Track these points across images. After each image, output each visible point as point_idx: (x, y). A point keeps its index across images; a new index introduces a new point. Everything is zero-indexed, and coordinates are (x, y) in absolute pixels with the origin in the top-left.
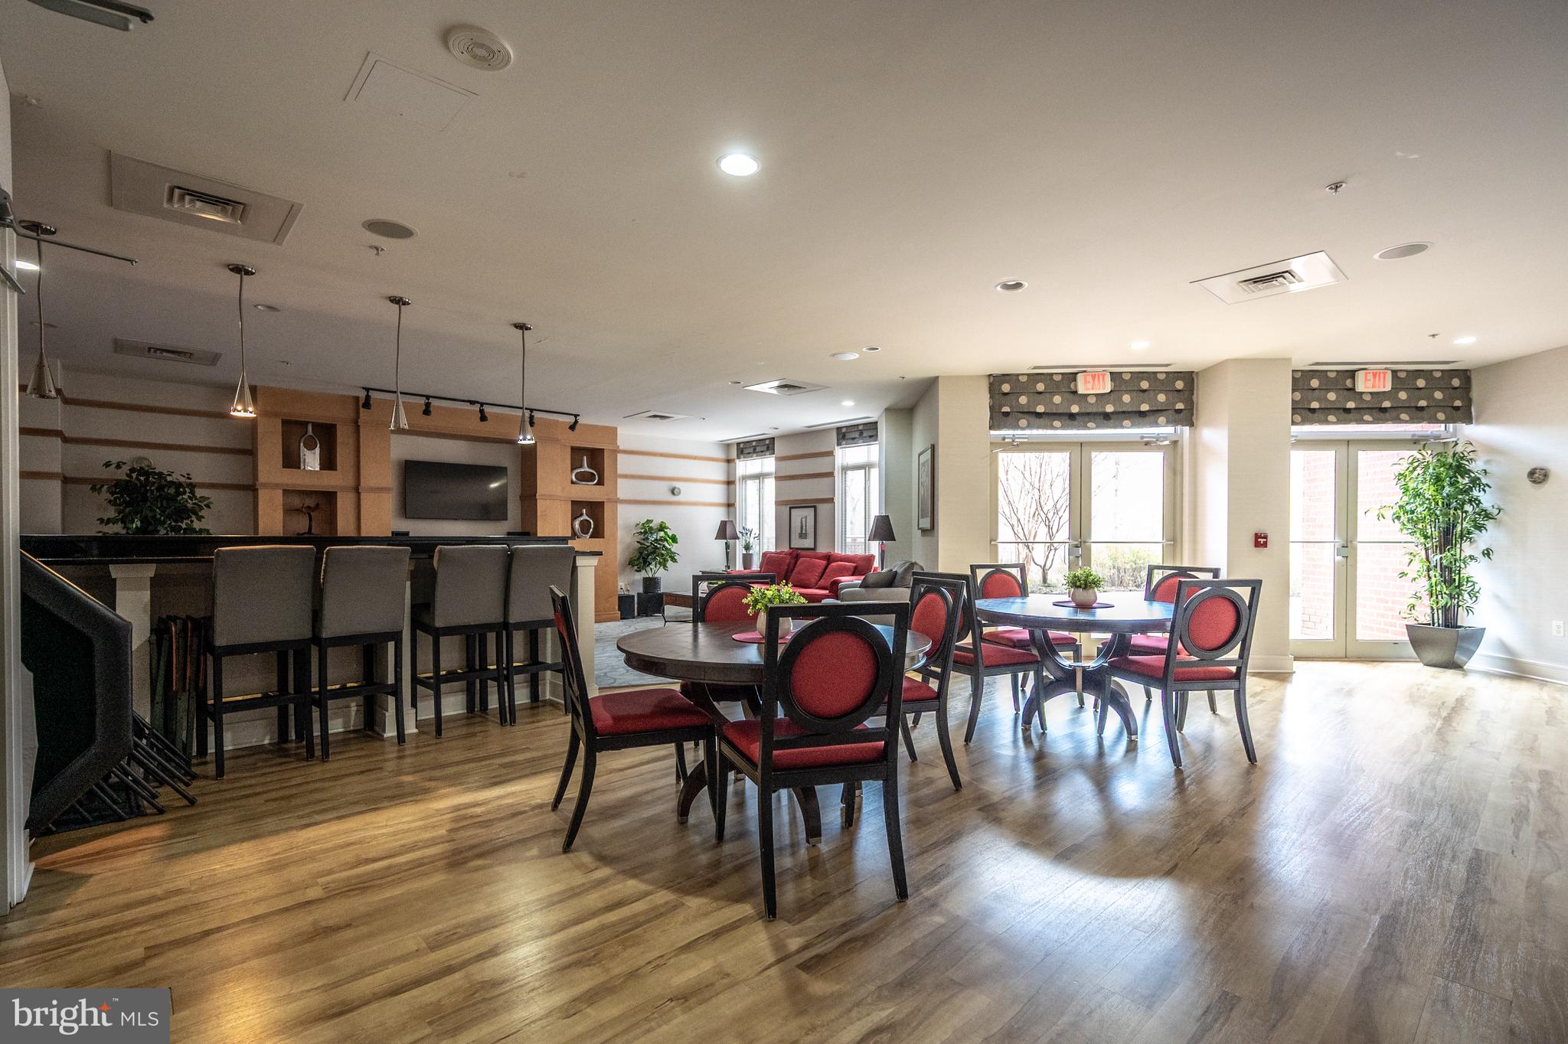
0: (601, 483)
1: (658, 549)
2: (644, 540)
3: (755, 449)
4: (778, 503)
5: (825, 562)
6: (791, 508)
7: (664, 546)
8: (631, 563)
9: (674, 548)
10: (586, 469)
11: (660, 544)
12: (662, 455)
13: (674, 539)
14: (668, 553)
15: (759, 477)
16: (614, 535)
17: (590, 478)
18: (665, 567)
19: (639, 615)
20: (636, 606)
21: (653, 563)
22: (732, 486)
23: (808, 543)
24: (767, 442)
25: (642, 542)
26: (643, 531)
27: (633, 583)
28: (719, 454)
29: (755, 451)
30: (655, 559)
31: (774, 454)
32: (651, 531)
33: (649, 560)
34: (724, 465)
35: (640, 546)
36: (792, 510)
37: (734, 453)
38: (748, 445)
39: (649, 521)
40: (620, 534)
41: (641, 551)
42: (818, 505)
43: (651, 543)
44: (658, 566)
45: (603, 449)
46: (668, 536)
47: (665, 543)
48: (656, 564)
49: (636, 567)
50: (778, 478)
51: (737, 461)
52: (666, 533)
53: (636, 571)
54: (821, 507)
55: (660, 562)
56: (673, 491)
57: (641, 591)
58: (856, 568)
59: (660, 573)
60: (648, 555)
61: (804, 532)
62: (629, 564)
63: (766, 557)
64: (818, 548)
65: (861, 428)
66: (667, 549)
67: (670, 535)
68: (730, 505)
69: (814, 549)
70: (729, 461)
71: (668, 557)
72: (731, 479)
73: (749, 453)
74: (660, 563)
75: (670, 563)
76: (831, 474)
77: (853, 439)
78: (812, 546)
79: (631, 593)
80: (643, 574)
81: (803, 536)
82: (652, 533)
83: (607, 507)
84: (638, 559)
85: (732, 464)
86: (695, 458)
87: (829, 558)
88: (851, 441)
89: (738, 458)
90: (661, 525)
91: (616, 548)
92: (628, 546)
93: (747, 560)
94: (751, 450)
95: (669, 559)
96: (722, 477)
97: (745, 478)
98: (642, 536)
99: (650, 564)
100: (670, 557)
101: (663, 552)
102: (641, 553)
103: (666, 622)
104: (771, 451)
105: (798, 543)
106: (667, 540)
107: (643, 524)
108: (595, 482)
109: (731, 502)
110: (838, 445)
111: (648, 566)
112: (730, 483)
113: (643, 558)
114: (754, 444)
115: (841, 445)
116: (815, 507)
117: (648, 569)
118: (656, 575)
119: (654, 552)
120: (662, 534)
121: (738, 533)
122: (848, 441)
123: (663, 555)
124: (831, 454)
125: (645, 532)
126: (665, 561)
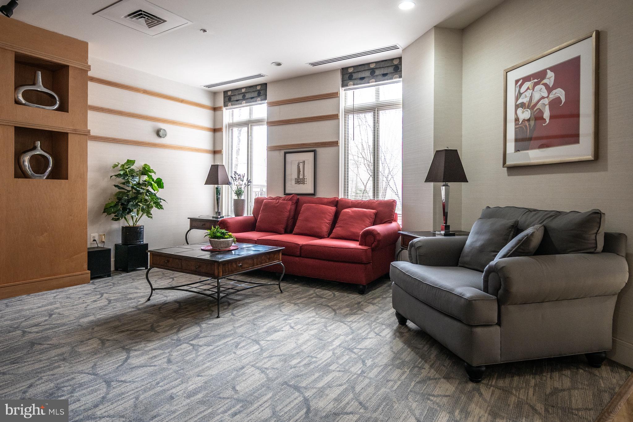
0: (63, 108)
1: (141, 194)
2: (124, 184)
3: (244, 96)
4: (272, 149)
5: (333, 209)
6: (285, 153)
7: (148, 191)
8: (107, 210)
9: (160, 193)
10: (40, 87)
11: (144, 189)
12: (145, 92)
13: (160, 183)
14: (153, 199)
15: (249, 124)
16: (83, 177)
17: (47, 100)
18: (149, 214)
19: (116, 269)
20: (113, 259)
21: (135, 210)
22: (218, 134)
23: (307, 188)
24: (258, 88)
25: (121, 186)
26: (122, 173)
27: (109, 234)
28: (206, 101)
29: (244, 98)
30: (137, 205)
31: (266, 99)
32: (132, 174)
33: (129, 206)
34: (209, 113)
35: (118, 190)
36: (287, 155)
37: (220, 101)
38: (236, 93)
39: (130, 162)
40: (91, 175)
41: (119, 197)
42: (320, 151)
43: (132, 187)
44: (141, 213)
45: (68, 66)
46: (153, 180)
47: (150, 188)
48: (138, 211)
49: (113, 215)
50: (271, 124)
51: (224, 109)
52: (150, 177)
53: (113, 219)
54: (321, 151)
55: (142, 208)
56: (158, 133)
57: (119, 241)
58: (376, 214)
59: (143, 221)
60: (129, 201)
61: (301, 177)
62: (104, 212)
63: (259, 202)
64: (317, 194)
65: (372, 66)
66: (151, 194)
67: (155, 179)
68: (216, 152)
69: (314, 194)
70: (215, 109)
71: (152, 203)
72: (218, 127)
73: (237, 101)
74: (143, 210)
75: (154, 210)
76: (335, 117)
77: (362, 79)
78: (312, 192)
79: (107, 246)
80: (122, 223)
81: (300, 181)
82: (133, 176)
83: (72, 141)
84: (116, 205)
85: (218, 113)
86: (182, 101)
87: (338, 204)
88: (359, 81)
89: (225, 105)
90: (144, 168)
91: (84, 191)
92: (104, 190)
93: (239, 206)
94: (240, 97)
95: (154, 205)
96: (208, 124)
97: (231, 126)
98: (121, 180)
99: (130, 211)
100: (154, 203)
101: (147, 198)
102: (120, 199)
103: (153, 289)
104: (263, 97)
105: (293, 188)
106: (151, 185)
107: (123, 166)
108: (56, 107)
109: (218, 149)
110: (343, 86)
111: (129, 213)
112: (216, 130)
113: (122, 204)
114: (243, 90)
115: (347, 86)
116: (314, 151)
117: (128, 217)
118: (139, 224)
119: (135, 198)
120: (145, 178)
121: (230, 178)
122: (356, 82)
123: (146, 201)
124: (335, 95)
125: (125, 175)
126: (149, 207)
